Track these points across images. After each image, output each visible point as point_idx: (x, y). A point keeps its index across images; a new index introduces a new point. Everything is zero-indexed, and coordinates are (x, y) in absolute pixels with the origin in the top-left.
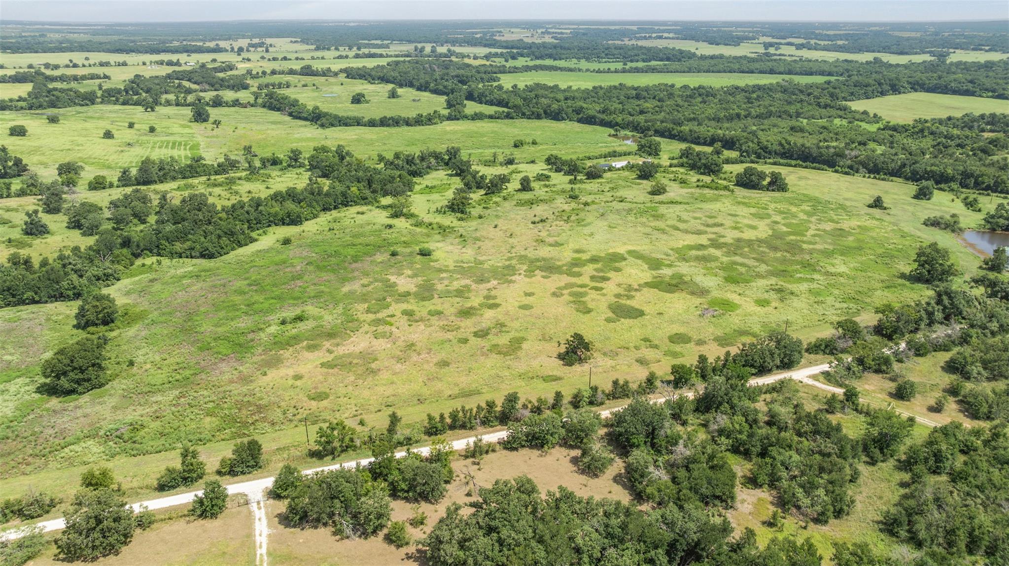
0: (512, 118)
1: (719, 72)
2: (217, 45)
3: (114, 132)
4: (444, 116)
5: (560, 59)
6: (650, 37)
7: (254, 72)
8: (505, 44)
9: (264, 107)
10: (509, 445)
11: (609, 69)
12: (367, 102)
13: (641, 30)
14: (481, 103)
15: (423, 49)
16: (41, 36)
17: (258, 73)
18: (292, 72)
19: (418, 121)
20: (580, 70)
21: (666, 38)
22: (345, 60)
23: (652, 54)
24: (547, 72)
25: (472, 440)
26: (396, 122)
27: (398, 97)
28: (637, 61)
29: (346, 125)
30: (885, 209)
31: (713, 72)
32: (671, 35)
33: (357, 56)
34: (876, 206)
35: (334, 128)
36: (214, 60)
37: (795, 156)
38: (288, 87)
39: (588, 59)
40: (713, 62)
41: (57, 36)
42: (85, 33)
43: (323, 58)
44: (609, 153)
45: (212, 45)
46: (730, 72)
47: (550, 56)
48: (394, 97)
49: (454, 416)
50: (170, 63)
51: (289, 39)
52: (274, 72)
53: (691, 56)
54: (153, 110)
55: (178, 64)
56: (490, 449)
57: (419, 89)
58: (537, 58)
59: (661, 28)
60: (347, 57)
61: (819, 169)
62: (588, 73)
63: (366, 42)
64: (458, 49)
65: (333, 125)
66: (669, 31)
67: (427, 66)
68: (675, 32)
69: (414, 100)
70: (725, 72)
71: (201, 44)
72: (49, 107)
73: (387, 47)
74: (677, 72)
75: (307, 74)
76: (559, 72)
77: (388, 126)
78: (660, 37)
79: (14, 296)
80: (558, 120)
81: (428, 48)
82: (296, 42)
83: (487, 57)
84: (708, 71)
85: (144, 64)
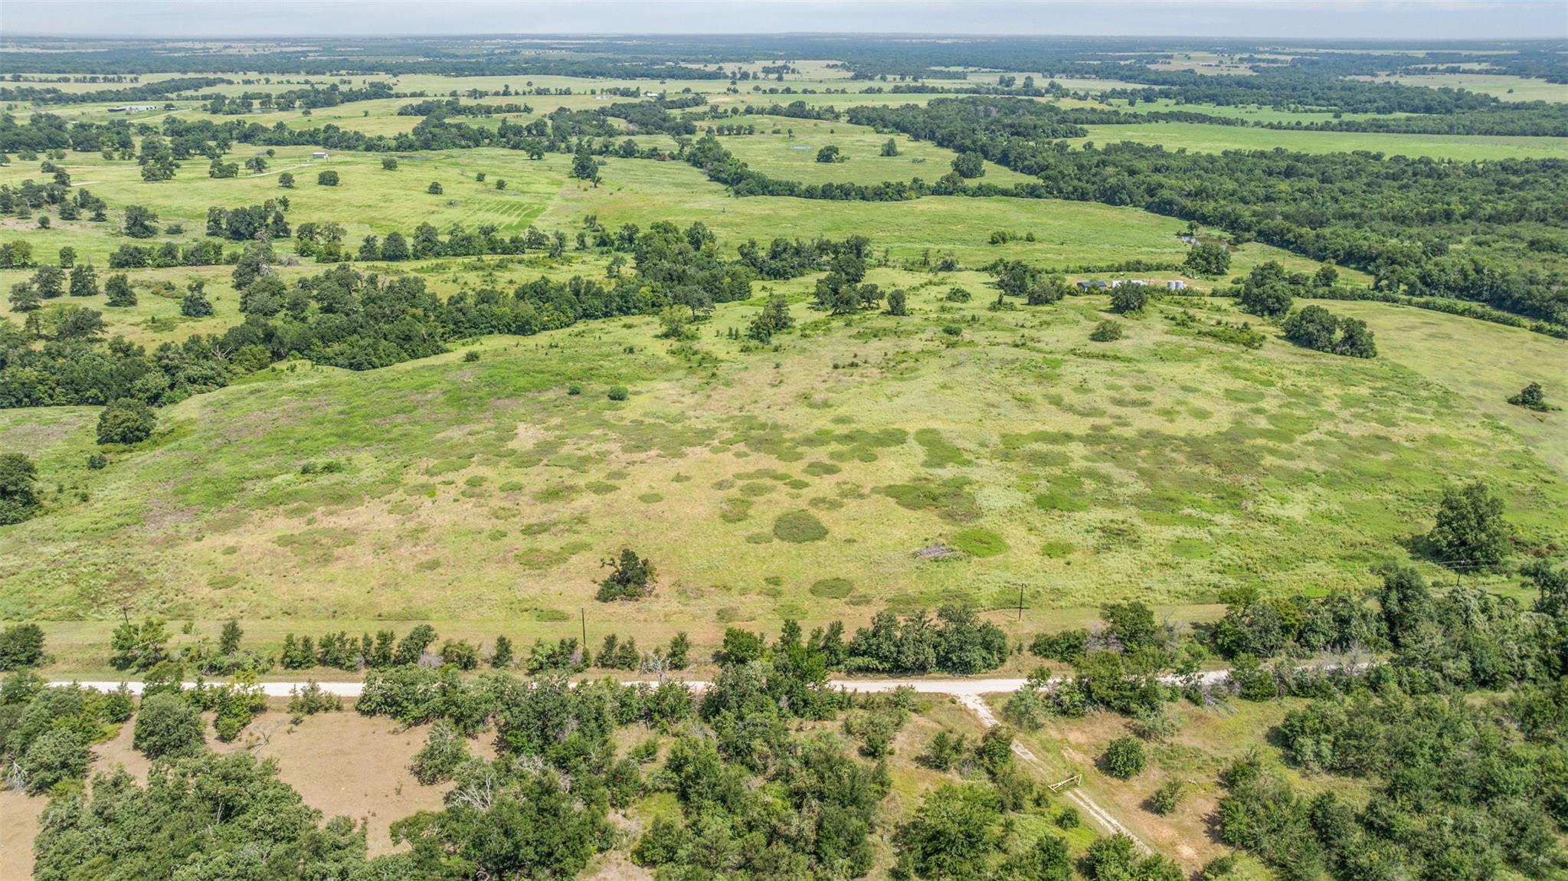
0: (1039, 197)
1: (1512, 134)
2: (720, 68)
3: (443, 185)
4: (929, 188)
5: (1228, 104)
6: (1434, 70)
7: (721, 110)
8: (1152, 77)
9: (688, 160)
10: (367, 707)
11: (1299, 123)
12: (842, 160)
13: (1434, 58)
14: (1015, 170)
15: (1012, 80)
16: (512, 53)
17: (726, 111)
18: (775, 111)
19: (880, 194)
20: (1243, 123)
21: (1464, 72)
22: (877, 95)
23: (1400, 99)
24: (1186, 124)
25: (301, 687)
26: (845, 193)
27: (896, 154)
28: (1366, 112)
29: (772, 193)
30: (1544, 409)
31: (1498, 134)
32: (1484, 66)
33: (896, 90)
34: (1524, 402)
35: (752, 198)
36: (687, 90)
37: (1486, 295)
38: (751, 133)
39: (1277, 105)
40: (1516, 115)
41: (528, 53)
42: (570, 49)
43: (843, 92)
44: (1128, 263)
45: (712, 68)
46: (1536, 134)
47: (1213, 99)
48: (888, 154)
49: (327, 644)
50: (625, 93)
51: (825, 63)
52: (749, 111)
53: (1483, 102)
54: (540, 158)
55: (636, 94)
56: (334, 705)
57: (940, 144)
58: (1188, 101)
59: (1475, 53)
60: (880, 91)
61: (1505, 322)
62: (1257, 129)
63: (943, 68)
64: (1065, 83)
65: (752, 193)
66: (1479, 60)
67: (982, 108)
68: (1497, 61)
69: (914, 161)
70: (1524, 133)
71: (701, 66)
72: (422, 148)
73: (964, 76)
74: (1425, 132)
75: (795, 115)
76: (1206, 125)
77: (833, 198)
78: (1454, 71)
79: (77, 392)
80: (1114, 203)
81: (1020, 80)
82: (834, 66)
83: (1104, 97)
84: (1488, 132)
85: (593, 92)
